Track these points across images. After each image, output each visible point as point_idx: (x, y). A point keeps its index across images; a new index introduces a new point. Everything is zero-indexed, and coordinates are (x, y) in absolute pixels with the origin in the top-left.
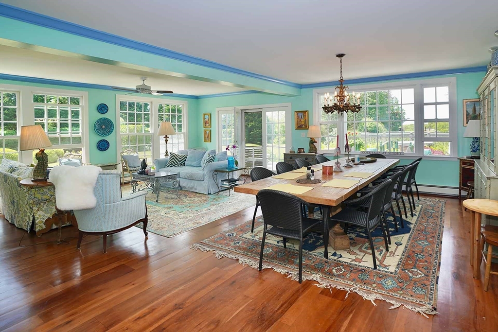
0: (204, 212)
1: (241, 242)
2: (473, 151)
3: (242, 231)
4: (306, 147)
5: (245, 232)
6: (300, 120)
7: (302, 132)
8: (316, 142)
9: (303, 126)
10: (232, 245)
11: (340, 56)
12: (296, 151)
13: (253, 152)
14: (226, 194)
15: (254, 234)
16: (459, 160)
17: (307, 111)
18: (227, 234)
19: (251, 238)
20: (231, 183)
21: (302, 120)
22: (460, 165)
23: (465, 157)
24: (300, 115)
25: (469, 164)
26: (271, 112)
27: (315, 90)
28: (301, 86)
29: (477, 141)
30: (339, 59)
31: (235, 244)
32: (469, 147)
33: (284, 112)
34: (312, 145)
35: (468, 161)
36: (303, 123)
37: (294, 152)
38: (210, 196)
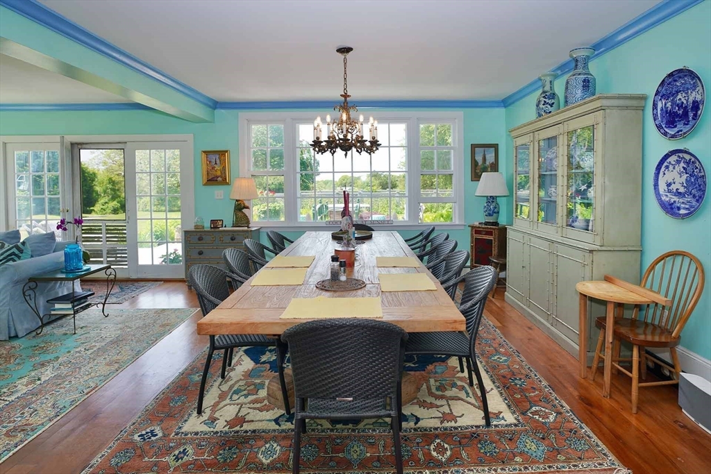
0: (25, 390)
1: (190, 450)
2: (490, 215)
3: (171, 416)
4: (228, 218)
5: (182, 416)
6: (213, 168)
7: (218, 191)
8: (247, 208)
9: (220, 179)
10: (173, 464)
11: (345, 50)
12: (207, 225)
13: (104, 231)
14: (63, 330)
15: (205, 416)
16: (470, 228)
17: (227, 151)
18: (136, 437)
19: (205, 428)
20: (75, 304)
21: (217, 167)
22: (472, 234)
23: (477, 224)
24: (213, 158)
25: (484, 233)
26: (148, 151)
27: (244, 114)
28: (216, 105)
29: (493, 202)
30: (341, 56)
31: (177, 459)
32: (482, 210)
33: (177, 152)
34: (240, 214)
35: (483, 228)
36: (219, 173)
37: (203, 227)
38: (16, 343)
